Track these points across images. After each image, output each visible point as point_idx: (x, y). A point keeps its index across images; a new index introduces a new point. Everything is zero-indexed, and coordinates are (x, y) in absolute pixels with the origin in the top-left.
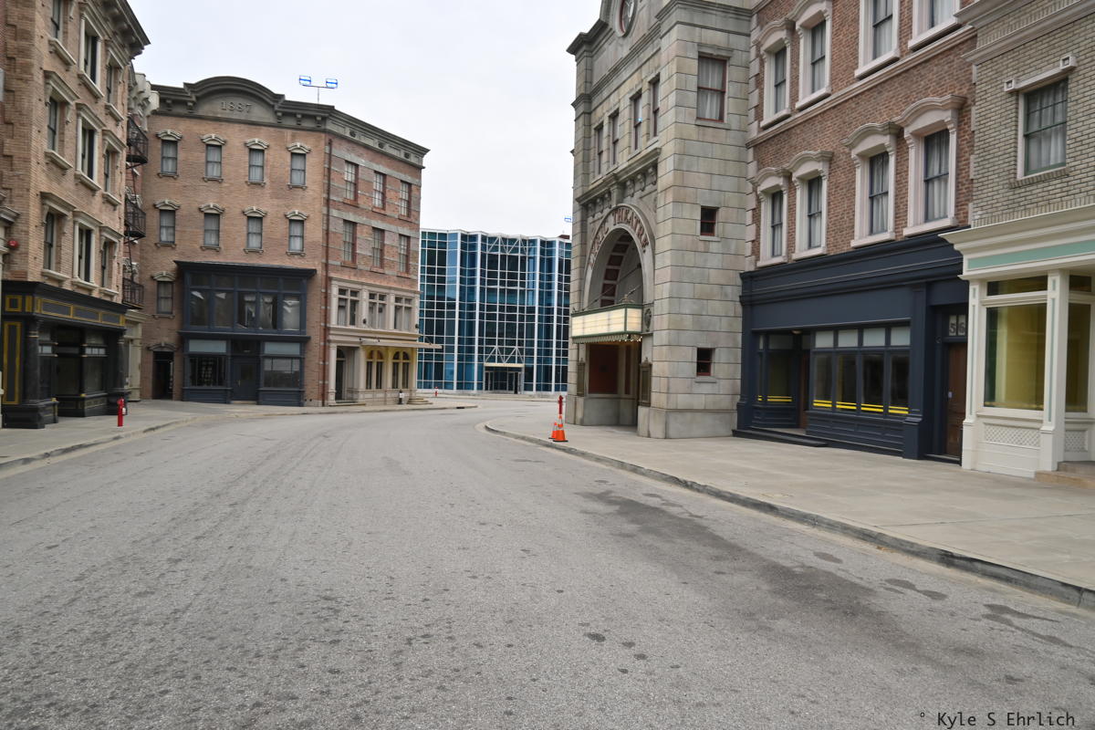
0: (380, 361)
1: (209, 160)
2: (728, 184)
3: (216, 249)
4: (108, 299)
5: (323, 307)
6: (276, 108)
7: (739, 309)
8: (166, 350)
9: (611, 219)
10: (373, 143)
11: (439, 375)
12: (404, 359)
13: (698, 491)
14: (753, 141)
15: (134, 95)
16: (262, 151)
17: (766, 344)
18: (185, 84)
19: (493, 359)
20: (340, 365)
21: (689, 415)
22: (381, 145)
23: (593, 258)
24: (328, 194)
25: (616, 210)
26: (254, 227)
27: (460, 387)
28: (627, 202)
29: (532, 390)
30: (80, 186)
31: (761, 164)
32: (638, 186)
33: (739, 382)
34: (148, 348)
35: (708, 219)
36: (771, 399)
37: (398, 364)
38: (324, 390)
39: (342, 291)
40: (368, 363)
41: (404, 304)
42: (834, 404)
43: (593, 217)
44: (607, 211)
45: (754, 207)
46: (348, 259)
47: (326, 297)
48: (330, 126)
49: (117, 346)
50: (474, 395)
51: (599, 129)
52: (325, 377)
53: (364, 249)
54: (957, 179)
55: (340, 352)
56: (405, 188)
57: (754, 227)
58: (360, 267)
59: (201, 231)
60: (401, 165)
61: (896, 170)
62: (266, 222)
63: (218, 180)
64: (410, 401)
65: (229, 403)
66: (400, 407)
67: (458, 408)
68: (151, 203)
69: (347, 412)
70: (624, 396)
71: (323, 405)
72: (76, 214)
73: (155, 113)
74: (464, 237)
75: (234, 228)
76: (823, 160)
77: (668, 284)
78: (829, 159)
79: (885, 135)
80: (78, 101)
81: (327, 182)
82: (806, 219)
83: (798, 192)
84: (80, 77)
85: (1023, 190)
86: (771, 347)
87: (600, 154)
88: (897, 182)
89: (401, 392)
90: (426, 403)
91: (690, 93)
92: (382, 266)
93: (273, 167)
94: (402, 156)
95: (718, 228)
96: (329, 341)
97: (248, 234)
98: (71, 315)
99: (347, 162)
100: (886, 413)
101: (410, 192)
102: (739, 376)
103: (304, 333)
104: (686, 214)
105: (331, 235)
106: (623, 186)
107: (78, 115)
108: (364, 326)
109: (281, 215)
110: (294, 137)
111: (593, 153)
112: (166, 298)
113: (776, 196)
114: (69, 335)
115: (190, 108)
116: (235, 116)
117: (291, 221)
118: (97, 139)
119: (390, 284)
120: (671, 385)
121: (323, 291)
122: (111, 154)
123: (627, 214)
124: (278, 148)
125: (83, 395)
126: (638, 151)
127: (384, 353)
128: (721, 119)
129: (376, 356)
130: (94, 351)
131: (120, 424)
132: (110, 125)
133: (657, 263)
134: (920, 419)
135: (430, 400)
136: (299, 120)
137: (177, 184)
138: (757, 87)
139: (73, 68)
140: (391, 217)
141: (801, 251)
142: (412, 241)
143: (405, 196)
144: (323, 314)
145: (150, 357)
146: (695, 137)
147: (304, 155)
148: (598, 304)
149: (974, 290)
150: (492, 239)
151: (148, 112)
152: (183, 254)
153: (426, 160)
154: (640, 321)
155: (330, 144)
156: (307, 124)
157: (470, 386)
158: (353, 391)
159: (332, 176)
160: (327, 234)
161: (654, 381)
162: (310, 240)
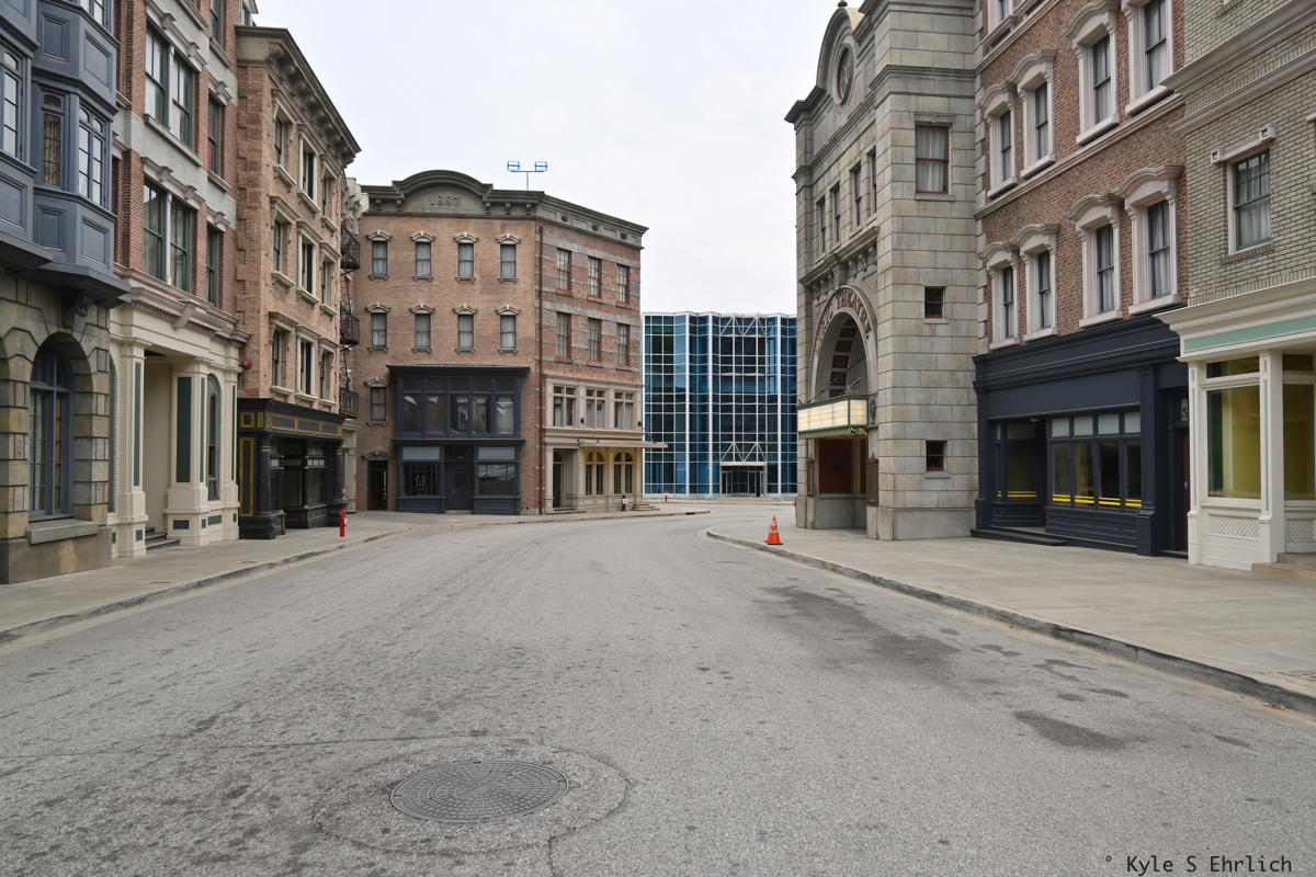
0: (600, 463)
1: (419, 257)
2: (955, 260)
3: (427, 351)
4: (327, 410)
5: (538, 408)
6: (484, 199)
7: (974, 397)
8: (380, 459)
9: (835, 301)
10: (586, 226)
11: (669, 478)
12: (627, 460)
13: (884, 586)
14: (981, 213)
15: (345, 200)
16: (471, 245)
17: (1004, 434)
18: (394, 182)
19: (729, 458)
20: (557, 469)
21: (919, 515)
22: (595, 228)
23: (819, 344)
24: (541, 286)
25: (839, 292)
26: (465, 326)
27: (693, 490)
28: (852, 283)
29: (776, 492)
30: (301, 301)
31: (990, 237)
32: (860, 267)
33: (976, 477)
34: (363, 457)
35: (934, 300)
36: (1012, 495)
37: (620, 466)
38: (541, 497)
39: (558, 389)
40: (587, 466)
41: (624, 400)
42: (1072, 499)
43: (818, 299)
44: (831, 293)
45: (985, 284)
46: (563, 353)
47: (540, 397)
48: (540, 213)
49: (336, 456)
50: (709, 499)
51: (821, 203)
52: (541, 483)
53: (580, 342)
54: (1178, 253)
55: (558, 455)
56: (622, 272)
57: (986, 305)
58: (576, 362)
59: (412, 333)
60: (619, 247)
61: (1121, 243)
62: (477, 319)
63: (428, 279)
64: (634, 508)
65: (444, 513)
66: (623, 514)
67: (688, 514)
68: (363, 307)
69: (564, 520)
70: (860, 495)
71: (541, 513)
72: (298, 329)
73: (365, 214)
74: (693, 319)
75: (445, 326)
76: (1048, 234)
77: (890, 373)
78: (1056, 231)
79: (1107, 206)
80: (299, 220)
81: (537, 272)
82: (1037, 297)
83: (1028, 268)
84: (300, 195)
85: (1233, 267)
86: (1010, 437)
87: (823, 230)
88: (1122, 256)
89: (624, 497)
90: (653, 509)
91: (907, 167)
92: (600, 360)
93: (483, 261)
94: (618, 238)
95: (946, 309)
96: (545, 444)
97: (459, 333)
98: (295, 428)
99: (559, 249)
100: (1123, 507)
101: (628, 276)
102: (976, 470)
103: (519, 436)
104: (908, 297)
105: (544, 330)
106: (845, 266)
107: (299, 233)
108: (582, 425)
109: (492, 310)
110: (503, 228)
111: (816, 229)
112: (379, 404)
113: (1006, 271)
114: (293, 448)
115: (399, 206)
116: (443, 210)
117: (502, 317)
118: (315, 253)
119: (609, 379)
120: (898, 482)
121: (538, 389)
122: (327, 264)
123: (850, 296)
124: (487, 240)
125: (306, 507)
126: (860, 228)
127: (604, 455)
128: (945, 190)
129: (596, 458)
130: (315, 463)
131: (342, 534)
132: (326, 237)
133: (879, 350)
134: (1152, 513)
135: (657, 506)
136: (508, 210)
137: (388, 286)
138: (983, 154)
139: (294, 189)
140: (607, 305)
141: (1032, 332)
142: (632, 330)
143: (622, 281)
144: (538, 414)
145: (365, 467)
146: (915, 213)
147: (514, 246)
148: (827, 393)
149: (1193, 372)
150: (725, 320)
151: (359, 215)
152: (394, 357)
153: (645, 240)
154: (865, 413)
155: (541, 231)
156: (517, 213)
157: (704, 489)
158: (571, 497)
159: (544, 267)
160: (540, 328)
161: (881, 477)
162: (524, 336)
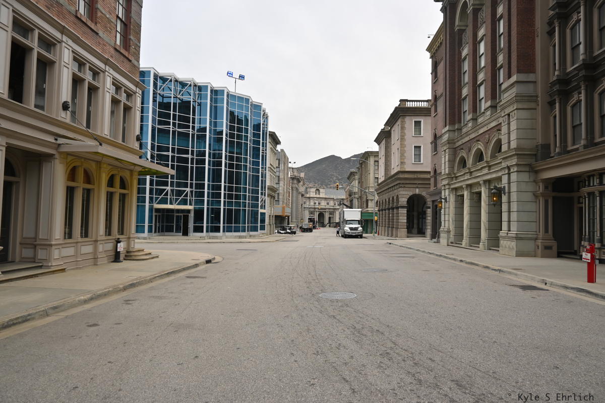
0: (87, 186)
12: (121, 185)
19: (164, 201)
29: (202, 232)
40: (68, 189)
41: (122, 98)
50: (145, 238)
64: (129, 256)
89: (118, 242)
108: (64, 115)
119: (105, 55)
127: (94, 171)
129: (81, 174)
150: (164, 80)
